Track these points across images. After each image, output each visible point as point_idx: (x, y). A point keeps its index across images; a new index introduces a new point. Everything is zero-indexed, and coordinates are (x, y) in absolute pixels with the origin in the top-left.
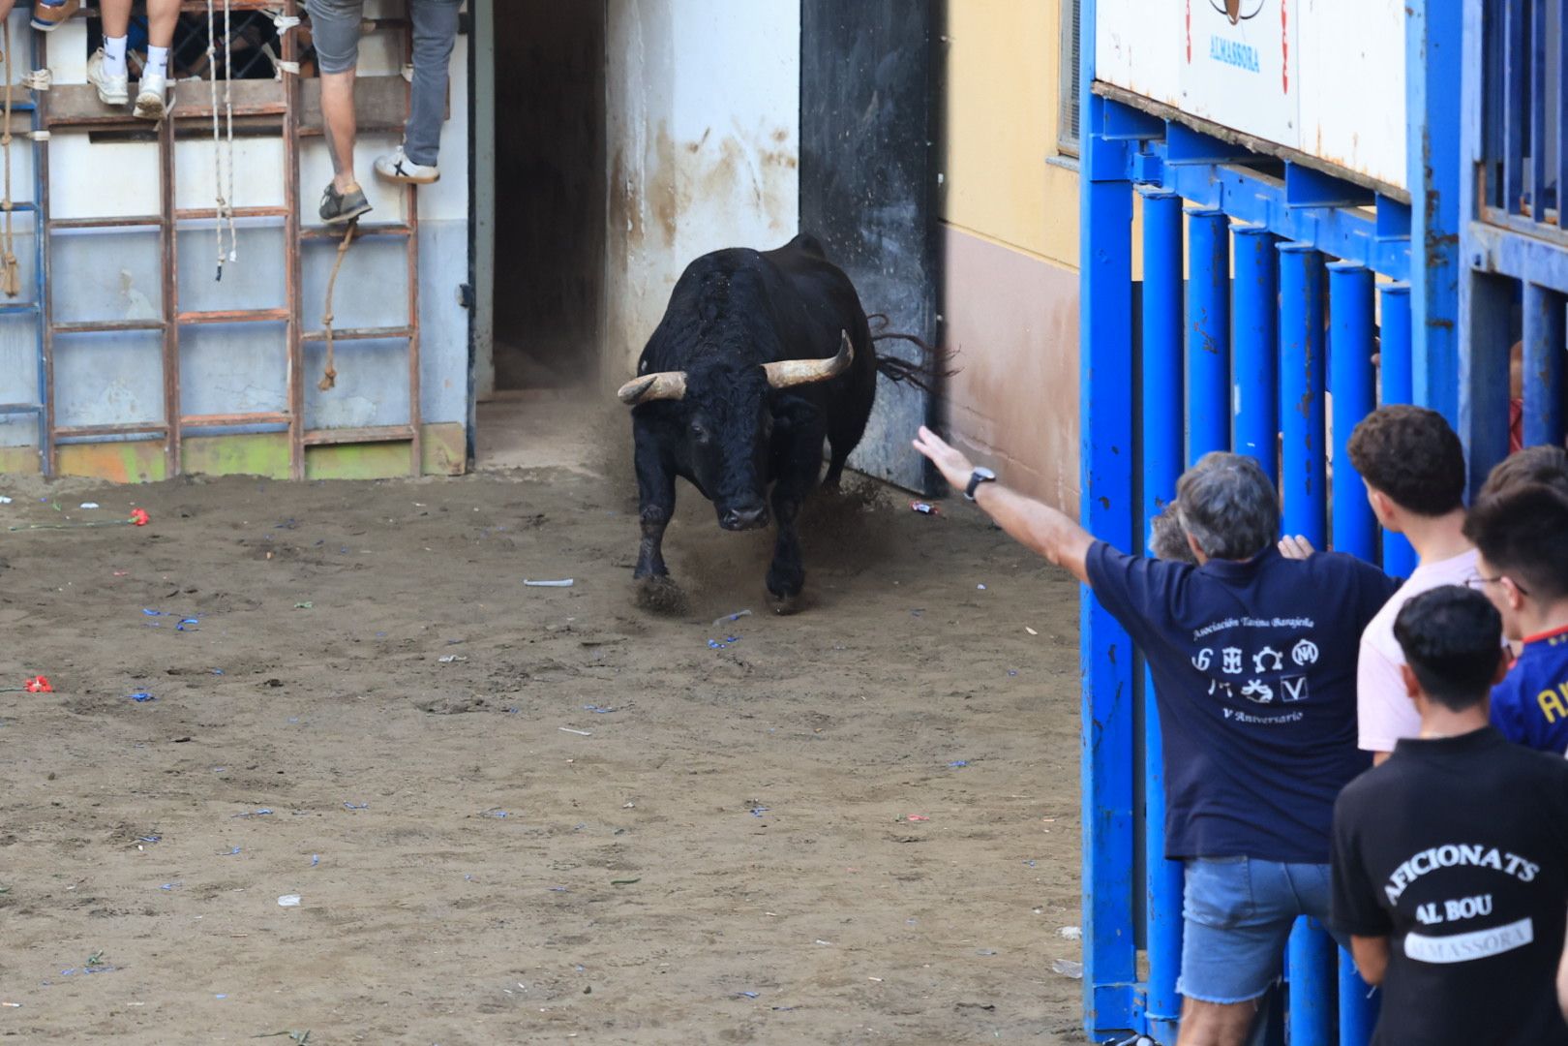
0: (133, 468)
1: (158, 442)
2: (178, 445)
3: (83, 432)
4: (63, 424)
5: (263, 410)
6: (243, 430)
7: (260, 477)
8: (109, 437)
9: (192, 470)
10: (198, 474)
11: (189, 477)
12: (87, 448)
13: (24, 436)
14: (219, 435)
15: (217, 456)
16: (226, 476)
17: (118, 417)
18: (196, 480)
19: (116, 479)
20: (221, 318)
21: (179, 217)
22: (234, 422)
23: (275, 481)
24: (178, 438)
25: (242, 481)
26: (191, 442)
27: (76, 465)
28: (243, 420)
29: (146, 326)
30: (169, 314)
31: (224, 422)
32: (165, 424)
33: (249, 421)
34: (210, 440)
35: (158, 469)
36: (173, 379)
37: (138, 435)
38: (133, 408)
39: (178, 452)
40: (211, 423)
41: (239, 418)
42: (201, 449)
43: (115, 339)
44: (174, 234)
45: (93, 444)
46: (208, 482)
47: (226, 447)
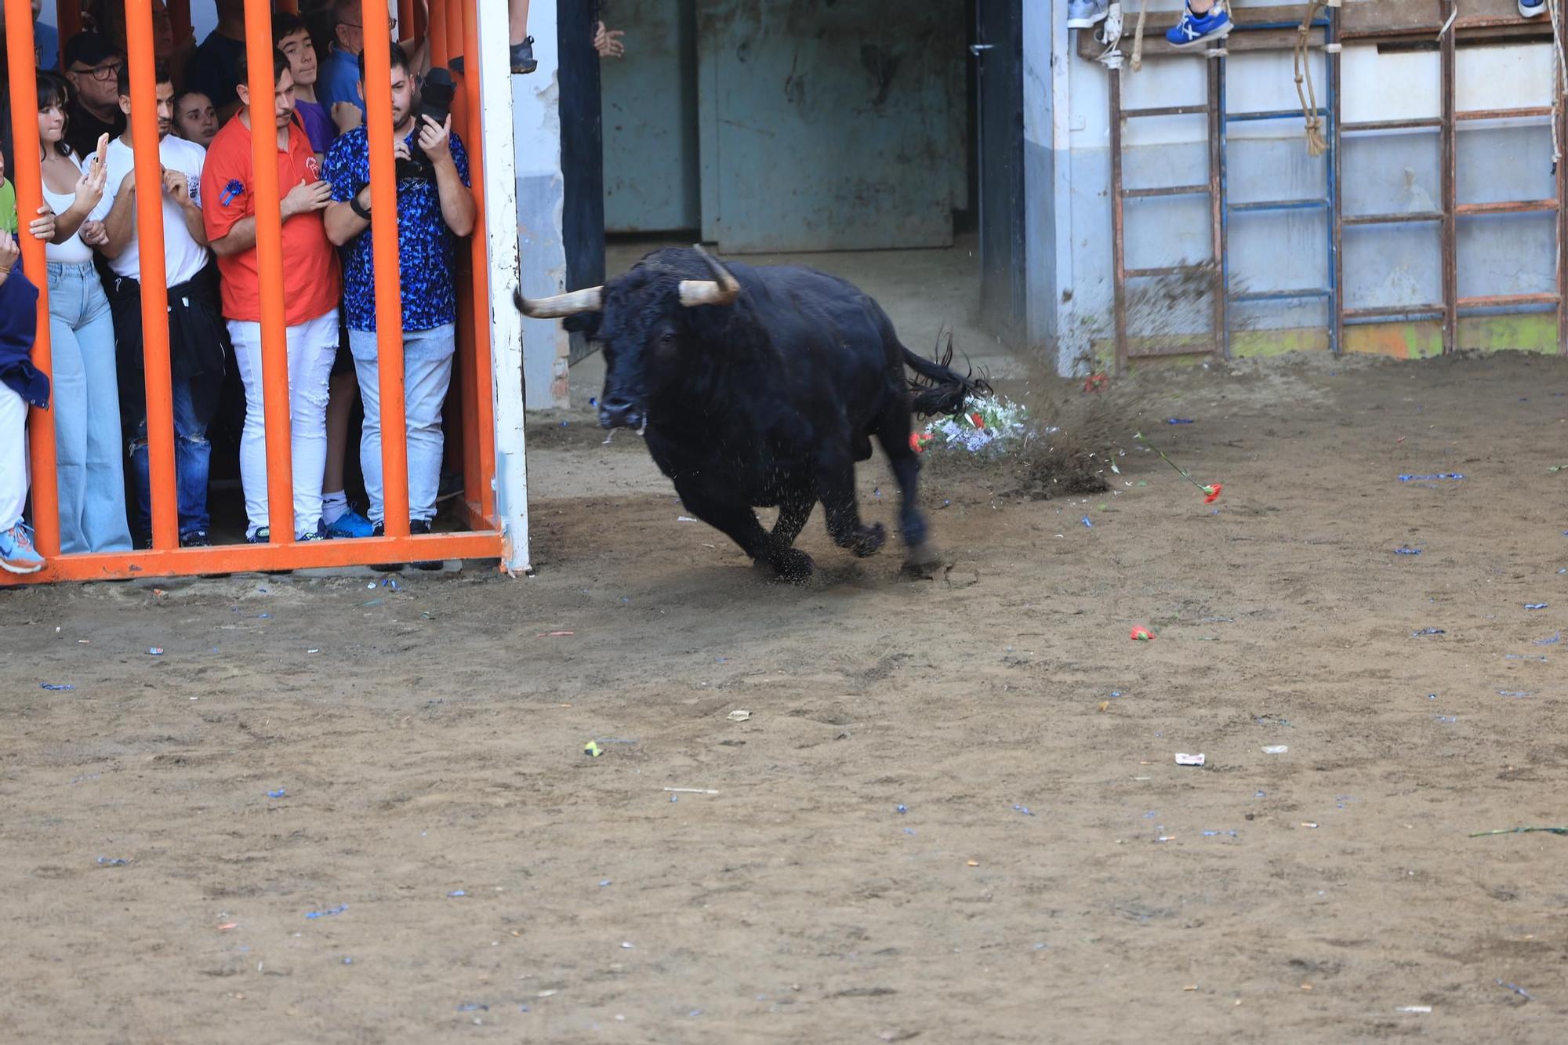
0: (1412, 345)
1: (1437, 322)
2: (1455, 324)
3: (1368, 312)
4: (1349, 306)
5: (1532, 292)
6: (1513, 311)
7: (1530, 352)
8: (1393, 318)
9: (1467, 346)
10: (1472, 350)
11: (1464, 353)
12: (1372, 329)
13: (1314, 318)
14: (1491, 315)
15: (1490, 333)
16: (1498, 352)
17: (1400, 300)
18: (1471, 355)
19: (1397, 354)
20: (1496, 210)
21: (1458, 118)
22: (1506, 303)
23: (1543, 357)
24: (1455, 318)
25: (1512, 356)
26: (1466, 322)
27: (1360, 343)
28: (1514, 302)
29: (1425, 217)
30: (1447, 205)
31: (1497, 304)
32: (1443, 306)
33: (1520, 302)
34: (1484, 320)
35: (1435, 346)
36: (1451, 264)
37: (1418, 316)
38: (1414, 291)
39: (1455, 330)
40: (1485, 304)
41: (1511, 299)
42: (1476, 327)
43: (1398, 229)
44: (1453, 134)
45: (1378, 324)
46: (1481, 357)
47: (1498, 327)
